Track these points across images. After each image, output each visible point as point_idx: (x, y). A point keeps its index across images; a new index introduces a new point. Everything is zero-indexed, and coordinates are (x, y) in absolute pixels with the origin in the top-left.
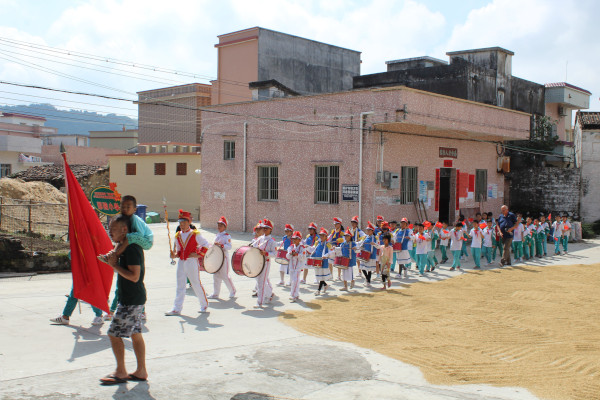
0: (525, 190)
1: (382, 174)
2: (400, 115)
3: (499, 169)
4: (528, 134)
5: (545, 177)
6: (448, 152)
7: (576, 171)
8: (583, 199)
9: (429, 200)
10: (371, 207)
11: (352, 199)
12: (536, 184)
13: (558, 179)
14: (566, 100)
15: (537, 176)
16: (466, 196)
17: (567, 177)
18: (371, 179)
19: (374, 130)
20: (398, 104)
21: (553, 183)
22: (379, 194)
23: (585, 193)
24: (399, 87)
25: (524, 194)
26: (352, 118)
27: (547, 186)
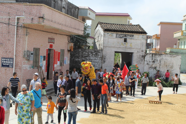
0: (77, 60)
1: (26, 53)
2: (41, 20)
3: (69, 49)
4: (83, 32)
5: (87, 53)
6: (51, 40)
7: (100, 51)
8: (103, 65)
9: (44, 66)
10: (21, 71)
11: (8, 66)
12: (82, 57)
13: (93, 55)
14: (88, 15)
15: (82, 53)
16: (57, 64)
17: (96, 54)
18: (21, 55)
19: (24, 27)
20: (40, 14)
21: (90, 57)
22: (24, 63)
23: (104, 62)
24: (41, 4)
25: (76, 62)
26: (9, 19)
27: (87, 58)
